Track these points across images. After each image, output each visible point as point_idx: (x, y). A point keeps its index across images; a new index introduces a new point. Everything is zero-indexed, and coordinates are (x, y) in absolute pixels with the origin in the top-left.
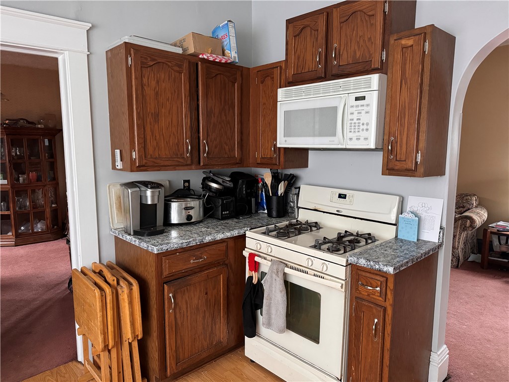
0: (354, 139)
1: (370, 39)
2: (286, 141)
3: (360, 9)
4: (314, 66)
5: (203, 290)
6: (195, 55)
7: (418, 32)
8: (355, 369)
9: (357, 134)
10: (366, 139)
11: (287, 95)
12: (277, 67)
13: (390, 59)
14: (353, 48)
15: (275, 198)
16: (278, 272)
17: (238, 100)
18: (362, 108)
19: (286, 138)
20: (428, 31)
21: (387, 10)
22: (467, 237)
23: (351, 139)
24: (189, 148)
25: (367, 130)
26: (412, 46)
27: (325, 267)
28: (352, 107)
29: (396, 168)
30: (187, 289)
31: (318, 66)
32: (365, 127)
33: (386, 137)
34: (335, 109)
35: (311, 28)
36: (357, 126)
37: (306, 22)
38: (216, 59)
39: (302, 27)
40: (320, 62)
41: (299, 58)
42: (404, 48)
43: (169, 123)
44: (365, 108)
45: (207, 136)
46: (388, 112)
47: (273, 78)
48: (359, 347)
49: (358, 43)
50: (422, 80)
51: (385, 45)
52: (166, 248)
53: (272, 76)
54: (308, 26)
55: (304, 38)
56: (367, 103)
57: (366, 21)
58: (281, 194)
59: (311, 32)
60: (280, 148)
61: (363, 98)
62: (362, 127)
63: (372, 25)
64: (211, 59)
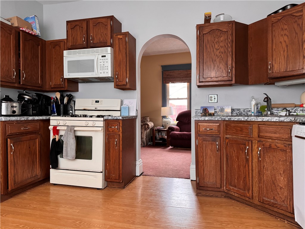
0: (102, 73)
1: (106, 34)
2: (69, 75)
3: (101, 22)
4: (81, 43)
5: (28, 145)
6: (18, 28)
7: (123, 34)
8: (109, 165)
9: (104, 71)
10: (107, 73)
11: (68, 54)
12: (63, 41)
13: (114, 43)
14: (99, 37)
15: (62, 105)
16: (71, 130)
17: (40, 55)
18: (105, 60)
19: (69, 74)
20: (127, 34)
21: (112, 24)
22: (147, 134)
23: (101, 73)
24: (15, 74)
25: (107, 69)
26: (122, 38)
27: (94, 123)
28: (101, 60)
29: (119, 84)
30: (20, 143)
31: (83, 42)
32: (106, 68)
33: (115, 73)
34: (93, 60)
35: (79, 26)
36: (103, 68)
37: (77, 23)
38: (29, 32)
39: (75, 25)
40: (84, 41)
41: (74, 38)
42: (119, 39)
43: (4, 59)
44: (106, 60)
45: (24, 69)
46: (115, 63)
47: (60, 46)
48: (110, 154)
49: (101, 35)
50: (126, 51)
51: (112, 37)
52: (9, 119)
53: (60, 45)
54: (78, 25)
55: (76, 30)
56: (107, 58)
57: (104, 27)
58: (66, 103)
59: (79, 28)
60: (65, 78)
61: (105, 56)
62: (105, 68)
63: (106, 29)
64: (27, 31)
